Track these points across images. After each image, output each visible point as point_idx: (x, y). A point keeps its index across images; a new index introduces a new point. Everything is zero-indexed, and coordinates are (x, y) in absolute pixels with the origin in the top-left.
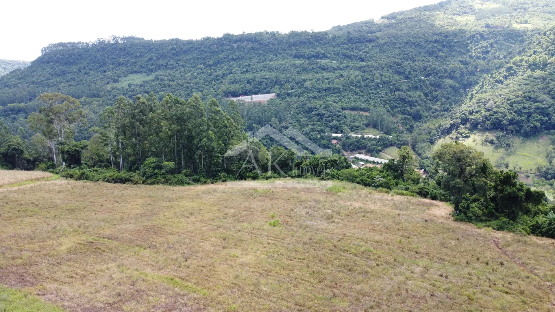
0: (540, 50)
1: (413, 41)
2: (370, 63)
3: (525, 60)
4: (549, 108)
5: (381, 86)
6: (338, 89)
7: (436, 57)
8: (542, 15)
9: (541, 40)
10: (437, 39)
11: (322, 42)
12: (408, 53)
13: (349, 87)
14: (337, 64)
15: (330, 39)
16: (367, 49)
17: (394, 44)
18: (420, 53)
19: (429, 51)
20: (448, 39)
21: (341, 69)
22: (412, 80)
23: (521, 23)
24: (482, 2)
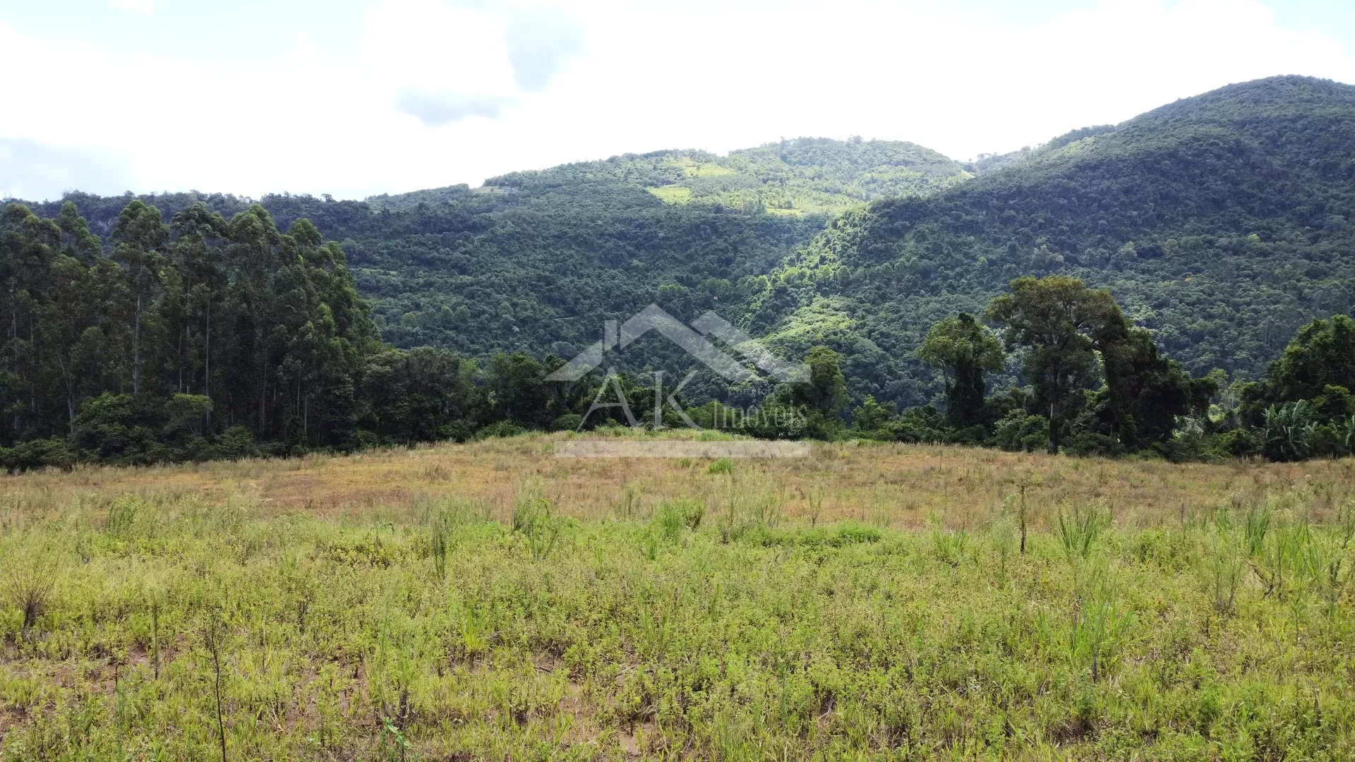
0: (831, 256)
1: (571, 233)
2: (483, 278)
3: (808, 274)
4: (877, 364)
5: (516, 329)
6: (412, 335)
7: (626, 270)
8: (815, 194)
9: (830, 236)
10: (622, 231)
11: (356, 226)
12: (564, 260)
13: (440, 332)
14: (401, 278)
15: (374, 219)
16: (471, 246)
17: (532, 237)
18: (589, 259)
19: (610, 257)
20: (646, 231)
21: (412, 290)
22: (583, 318)
23: (780, 207)
24: (697, 164)
